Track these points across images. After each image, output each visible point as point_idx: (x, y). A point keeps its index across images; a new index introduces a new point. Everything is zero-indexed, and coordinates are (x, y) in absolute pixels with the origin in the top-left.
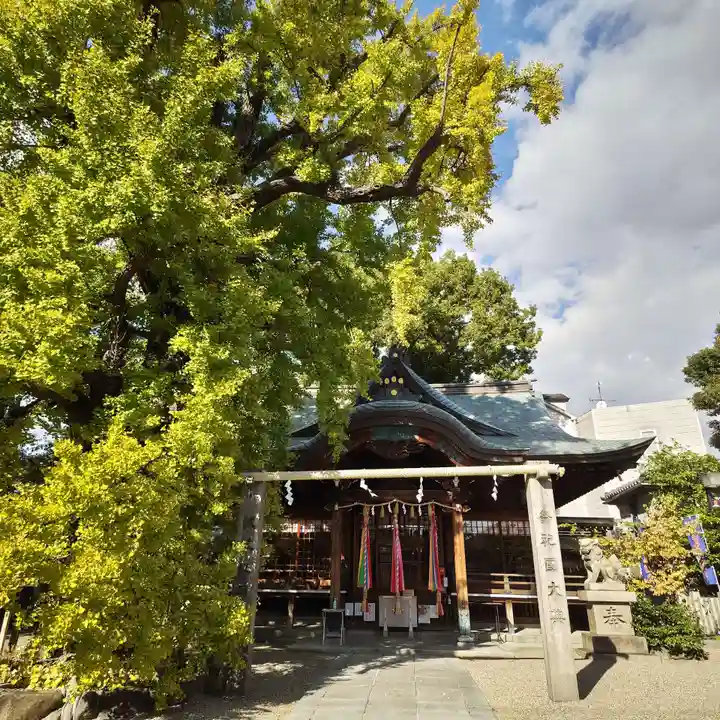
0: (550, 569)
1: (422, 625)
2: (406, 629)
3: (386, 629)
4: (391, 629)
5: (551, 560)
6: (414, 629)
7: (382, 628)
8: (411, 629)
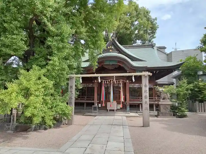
0: (146, 98)
1: (118, 109)
2: (114, 110)
3: (109, 110)
4: (110, 110)
5: (146, 96)
6: (116, 110)
7: (108, 110)
8: (115, 110)
